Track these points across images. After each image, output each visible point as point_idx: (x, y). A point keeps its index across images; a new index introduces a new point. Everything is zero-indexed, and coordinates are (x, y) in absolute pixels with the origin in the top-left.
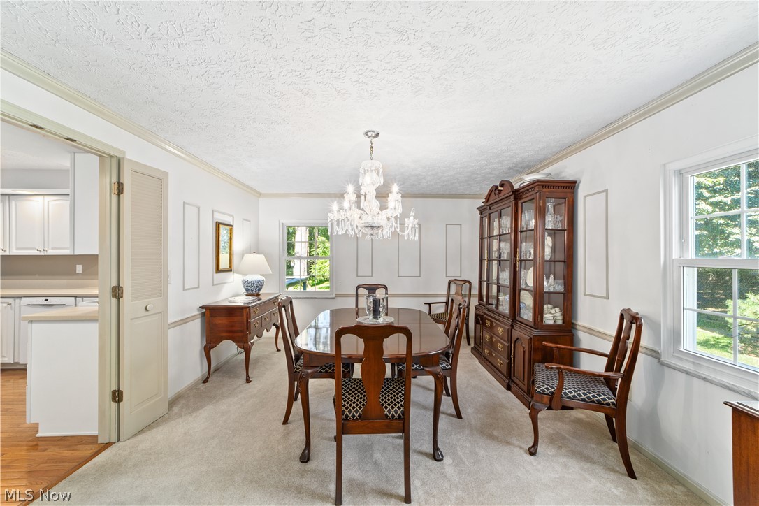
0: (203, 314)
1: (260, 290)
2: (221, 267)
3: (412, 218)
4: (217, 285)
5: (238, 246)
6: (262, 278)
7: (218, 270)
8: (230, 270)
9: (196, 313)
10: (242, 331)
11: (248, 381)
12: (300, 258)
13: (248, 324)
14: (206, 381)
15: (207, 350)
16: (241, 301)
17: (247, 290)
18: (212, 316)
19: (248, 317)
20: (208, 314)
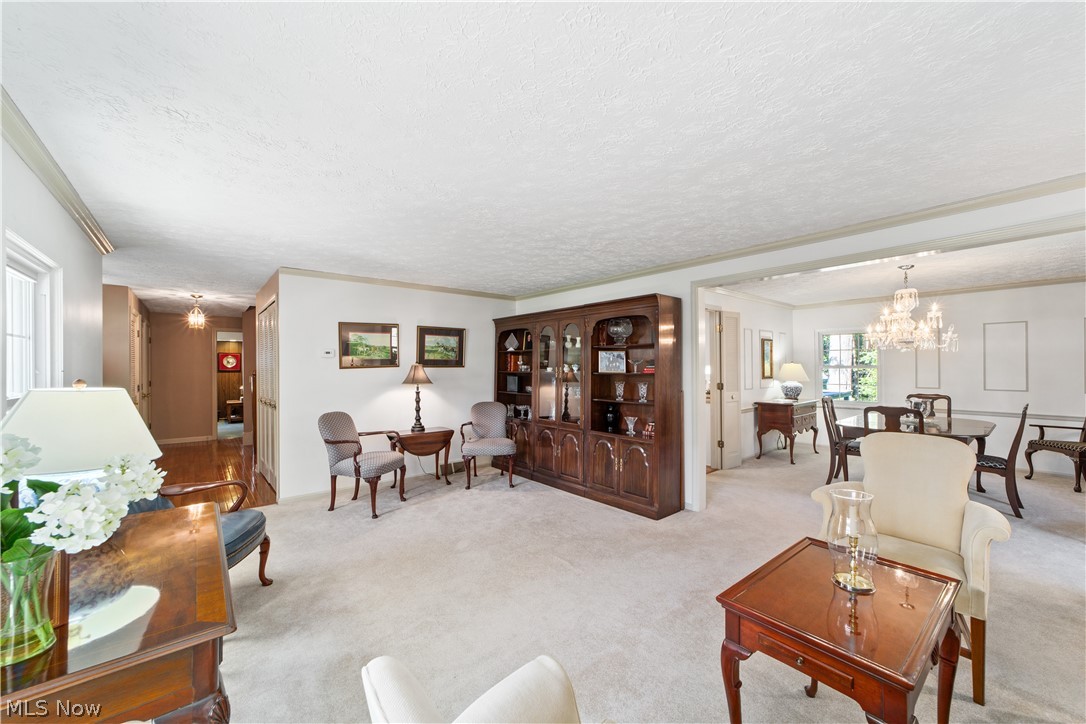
0: (756, 409)
1: (798, 395)
2: (766, 375)
3: (950, 333)
4: (763, 388)
5: (777, 356)
6: (800, 385)
7: (764, 377)
8: (771, 377)
9: (752, 407)
10: (787, 424)
11: (792, 463)
12: (840, 366)
13: (792, 419)
14: (759, 458)
15: (759, 435)
16: (783, 401)
17: (786, 395)
18: (763, 410)
19: (792, 414)
20: (760, 409)
